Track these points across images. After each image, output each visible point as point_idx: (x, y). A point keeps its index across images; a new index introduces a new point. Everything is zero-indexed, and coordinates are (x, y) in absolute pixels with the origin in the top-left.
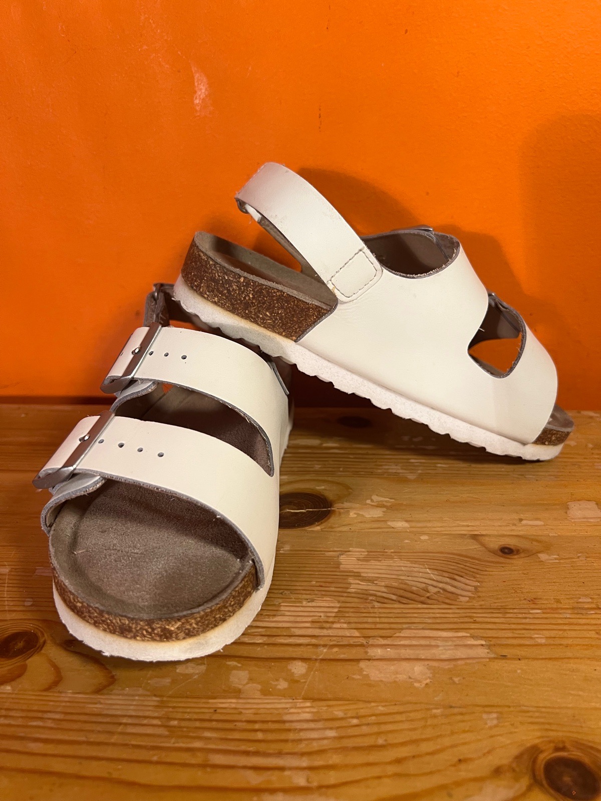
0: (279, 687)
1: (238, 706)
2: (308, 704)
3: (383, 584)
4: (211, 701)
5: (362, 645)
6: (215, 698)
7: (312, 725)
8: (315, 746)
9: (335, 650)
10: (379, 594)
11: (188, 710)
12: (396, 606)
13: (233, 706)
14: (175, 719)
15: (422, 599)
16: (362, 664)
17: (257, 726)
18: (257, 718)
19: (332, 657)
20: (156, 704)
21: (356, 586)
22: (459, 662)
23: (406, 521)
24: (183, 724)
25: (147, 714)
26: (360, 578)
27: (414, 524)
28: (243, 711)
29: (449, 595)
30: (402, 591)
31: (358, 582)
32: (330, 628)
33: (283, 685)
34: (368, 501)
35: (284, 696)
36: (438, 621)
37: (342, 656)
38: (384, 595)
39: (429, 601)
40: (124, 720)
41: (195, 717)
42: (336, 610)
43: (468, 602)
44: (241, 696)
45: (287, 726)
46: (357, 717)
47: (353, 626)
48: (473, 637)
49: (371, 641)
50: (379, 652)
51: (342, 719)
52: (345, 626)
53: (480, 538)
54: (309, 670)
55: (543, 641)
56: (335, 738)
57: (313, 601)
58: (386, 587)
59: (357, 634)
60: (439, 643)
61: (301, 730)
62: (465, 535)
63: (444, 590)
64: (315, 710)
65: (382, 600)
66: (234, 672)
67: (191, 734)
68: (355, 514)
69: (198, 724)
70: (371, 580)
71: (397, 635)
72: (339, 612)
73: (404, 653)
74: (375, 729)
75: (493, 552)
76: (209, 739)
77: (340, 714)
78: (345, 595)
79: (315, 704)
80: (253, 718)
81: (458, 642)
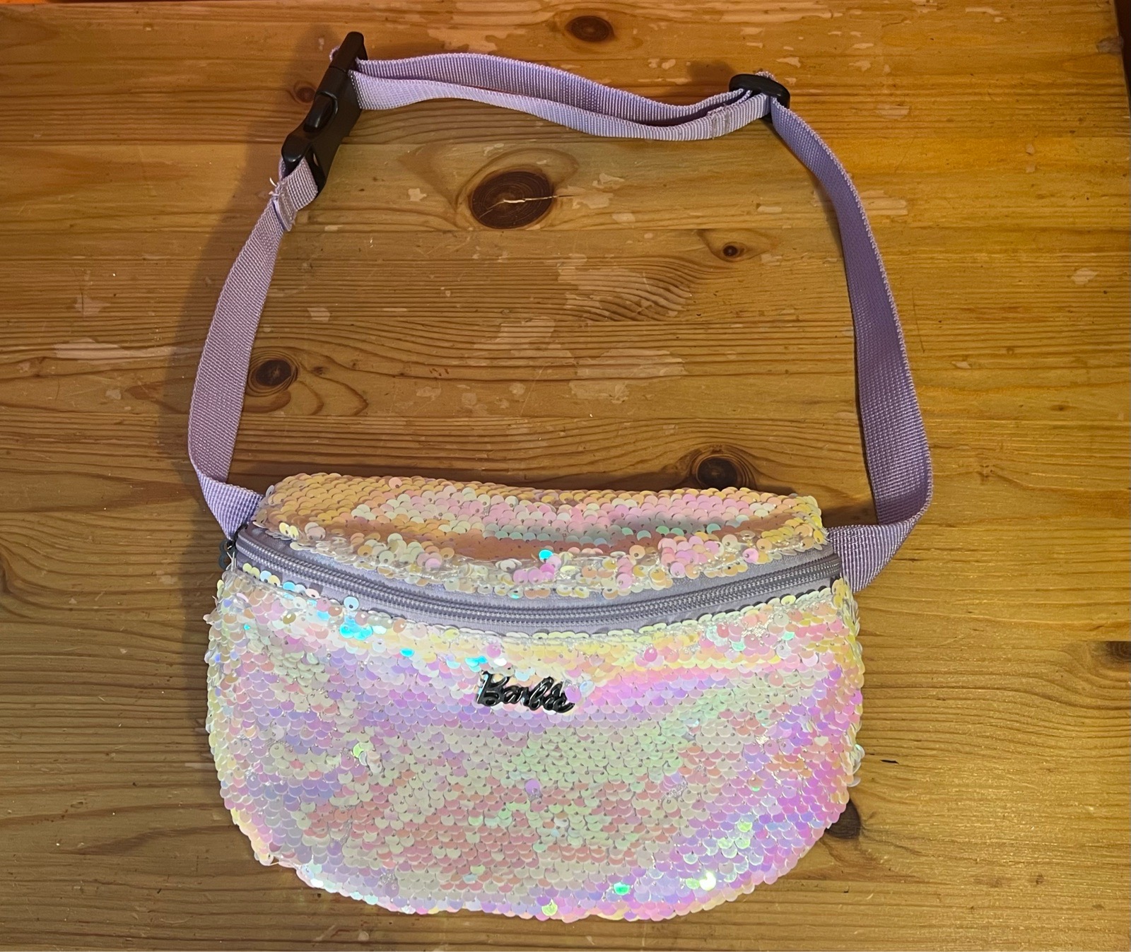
0: (503, 407)
1: (471, 423)
2: (526, 421)
3: (598, 298)
4: (448, 420)
5: (573, 366)
6: (453, 417)
7: (529, 438)
8: (531, 453)
9: (550, 371)
11: (431, 428)
12: (607, 323)
13: (466, 423)
14: (422, 435)
16: (572, 384)
17: (486, 439)
18: (486, 432)
19: (546, 378)
20: (404, 423)
21: (573, 301)
22: (655, 380)
23: (633, 212)
24: (429, 439)
25: (400, 432)
26: (578, 292)
27: (640, 217)
28: (475, 428)
29: (660, 309)
30: (615, 307)
31: (574, 296)
32: (546, 349)
33: (505, 405)
34: (595, 183)
35: (507, 415)
36: (644, 339)
37: (555, 377)
38: (598, 311)
39: (640, 317)
40: (384, 437)
41: (437, 433)
42: (552, 330)
43: (676, 317)
44: (472, 415)
45: (509, 439)
46: (564, 431)
47: (567, 346)
48: (672, 355)
49: (582, 362)
50: (585, 372)
51: (552, 432)
52: (559, 346)
53: (707, 234)
54: (527, 390)
55: (733, 358)
56: (546, 447)
57: (530, 320)
58: (601, 301)
59: (569, 354)
60: (640, 361)
61: (520, 441)
62: (691, 230)
63: (656, 303)
64: (531, 425)
65: (597, 317)
66: (464, 394)
67: (437, 447)
68: (578, 204)
70: (587, 295)
71: (605, 354)
72: (555, 331)
73: (610, 372)
74: (577, 439)
75: (716, 253)
76: (450, 450)
77: (551, 429)
78: (561, 312)
79: (532, 420)
81: (658, 361)
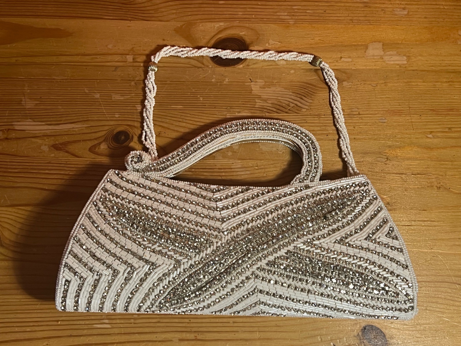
1: (215, 163)
2: (240, 161)
3: (270, 102)
7: (242, 170)
8: (243, 177)
10: (268, 108)
12: (275, 115)
15: (286, 110)
18: (222, 167)
21: (259, 103)
26: (261, 99)
29: (298, 108)
30: (278, 106)
31: (259, 101)
33: (230, 153)
34: (267, 45)
35: (231, 158)
38: (271, 109)
39: (290, 112)
43: (306, 112)
46: (257, 166)
51: (252, 167)
53: (318, 71)
54: (240, 147)
56: (249, 174)
57: (240, 112)
58: (272, 104)
61: (238, 171)
62: (311, 69)
64: (241, 164)
70: (265, 100)
75: (323, 81)
78: (254, 109)
79: (242, 161)
80: (220, 167)
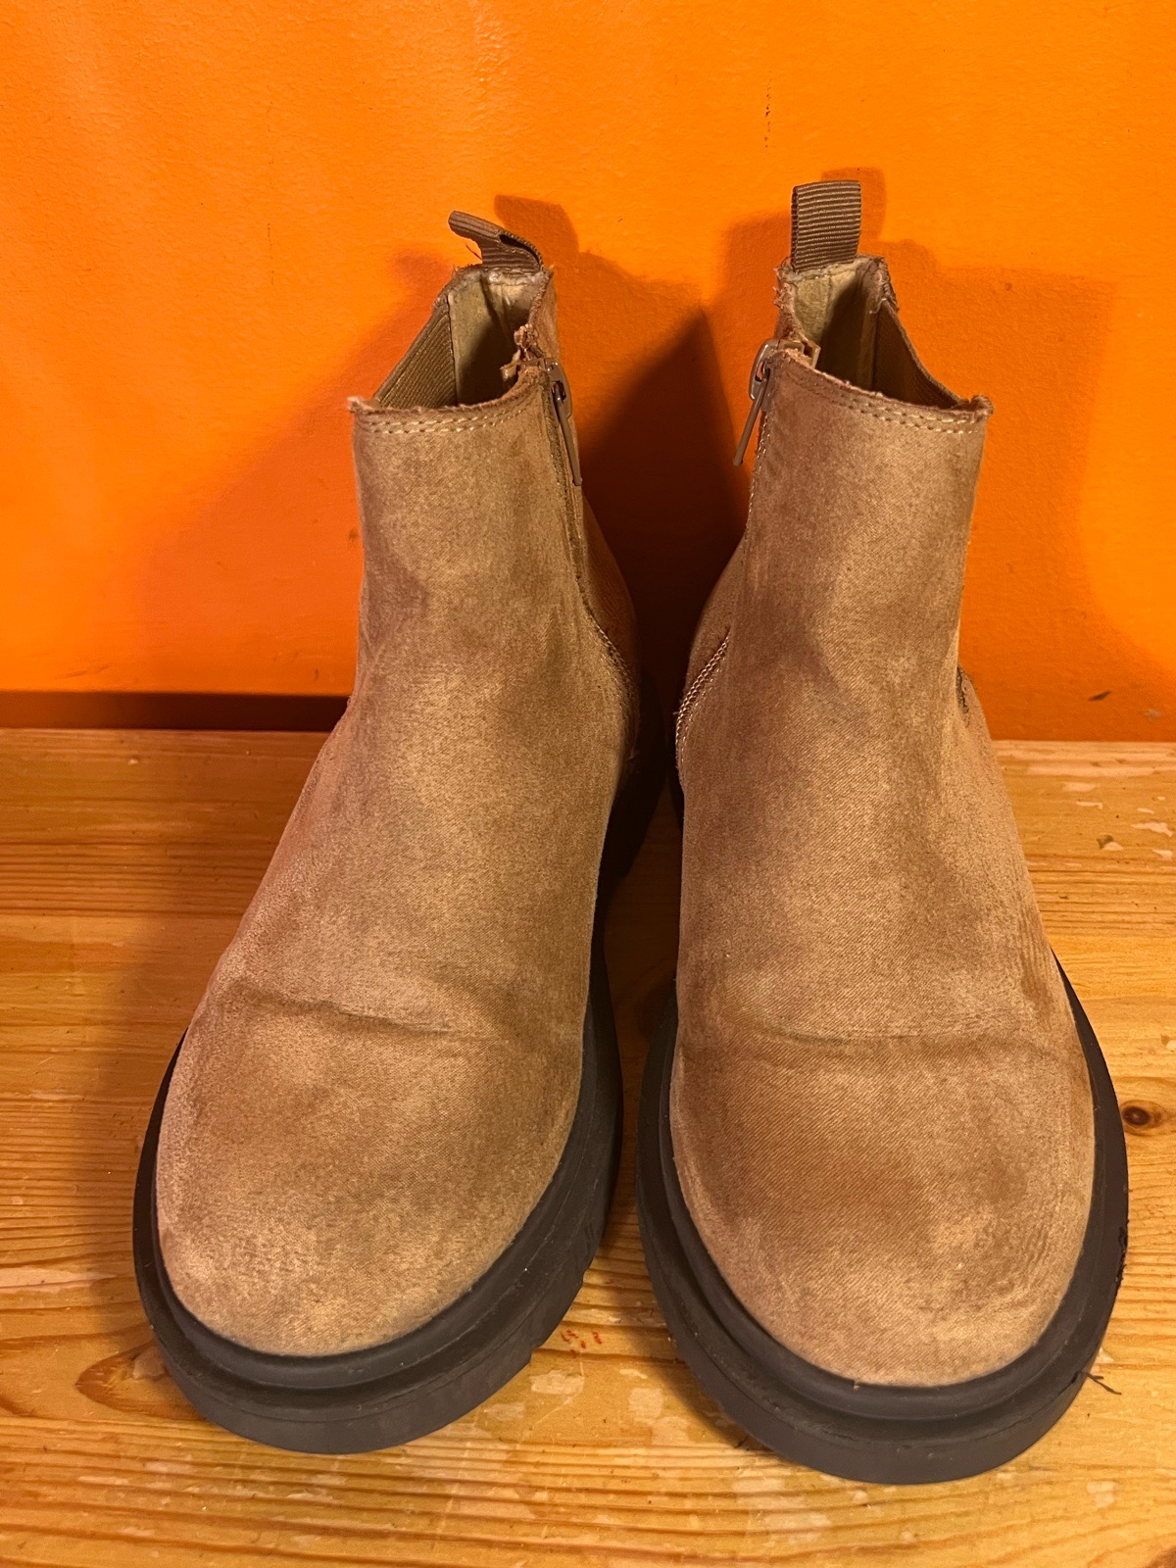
4: (601, 1451)
6: (609, 1446)
11: (563, 1471)
13: (641, 1462)
14: (541, 1488)
17: (688, 1504)
20: (504, 1457)
24: (559, 1498)
25: (492, 1477)
28: (661, 1473)
40: (454, 1490)
41: (577, 1484)
44: (654, 1443)
45: (741, 1503)
66: (636, 1391)
67: (574, 1519)
69: (583, 1499)
74: (896, 1513)
76: (608, 1528)
